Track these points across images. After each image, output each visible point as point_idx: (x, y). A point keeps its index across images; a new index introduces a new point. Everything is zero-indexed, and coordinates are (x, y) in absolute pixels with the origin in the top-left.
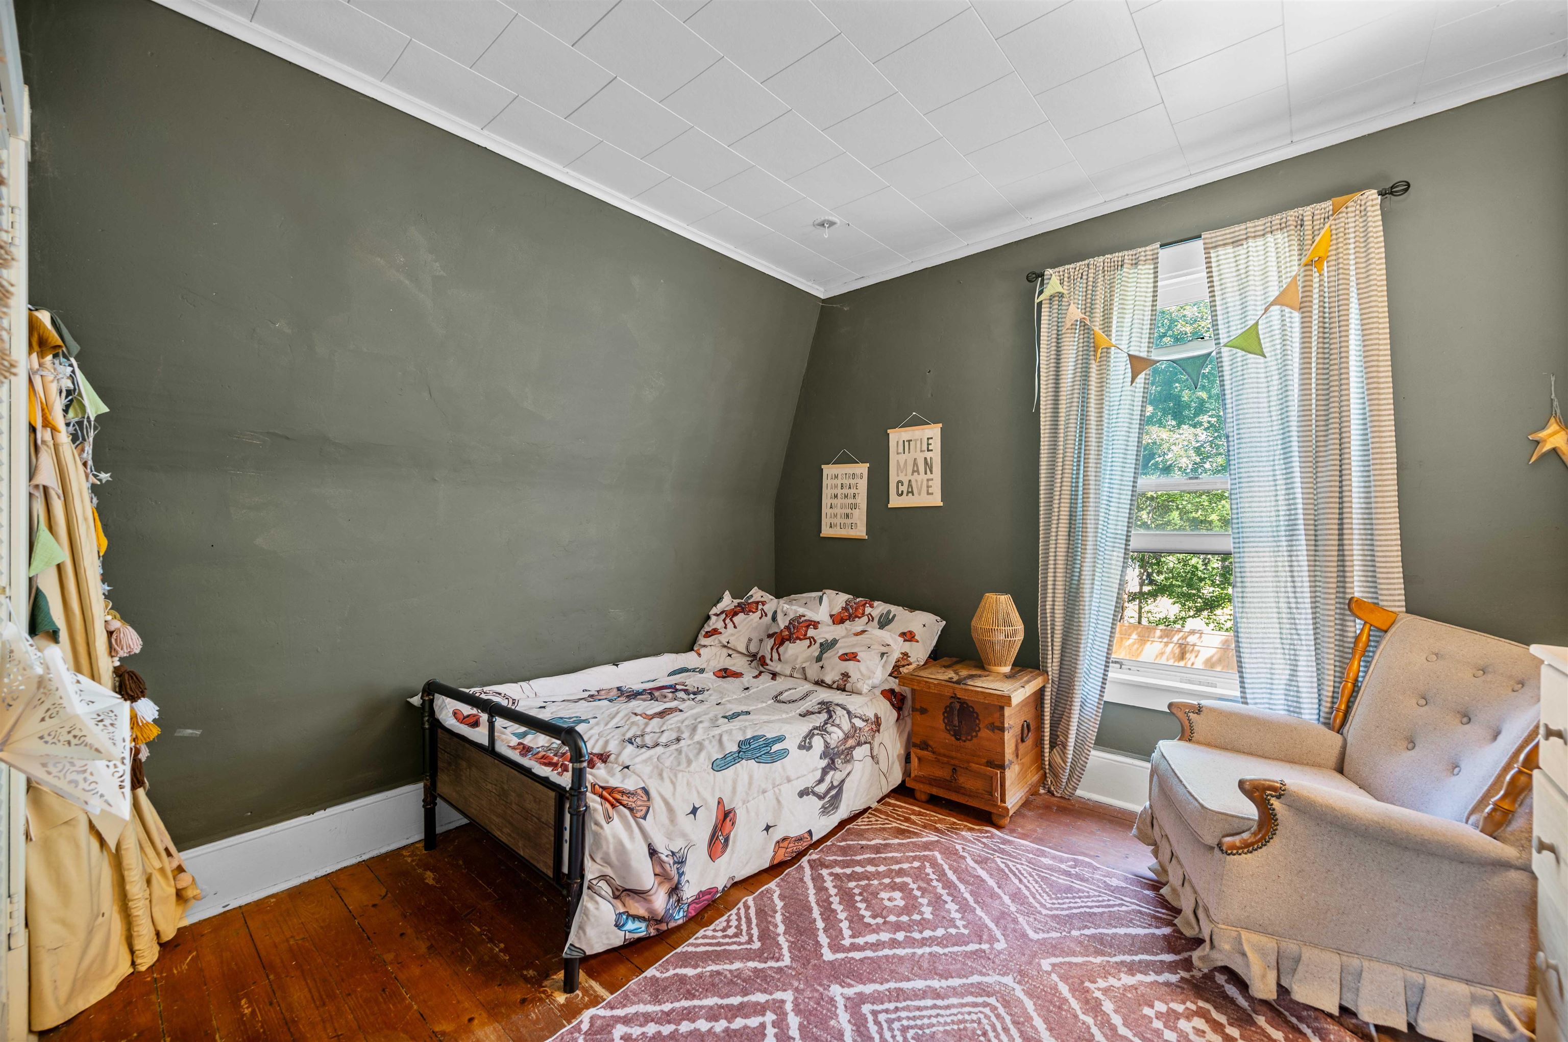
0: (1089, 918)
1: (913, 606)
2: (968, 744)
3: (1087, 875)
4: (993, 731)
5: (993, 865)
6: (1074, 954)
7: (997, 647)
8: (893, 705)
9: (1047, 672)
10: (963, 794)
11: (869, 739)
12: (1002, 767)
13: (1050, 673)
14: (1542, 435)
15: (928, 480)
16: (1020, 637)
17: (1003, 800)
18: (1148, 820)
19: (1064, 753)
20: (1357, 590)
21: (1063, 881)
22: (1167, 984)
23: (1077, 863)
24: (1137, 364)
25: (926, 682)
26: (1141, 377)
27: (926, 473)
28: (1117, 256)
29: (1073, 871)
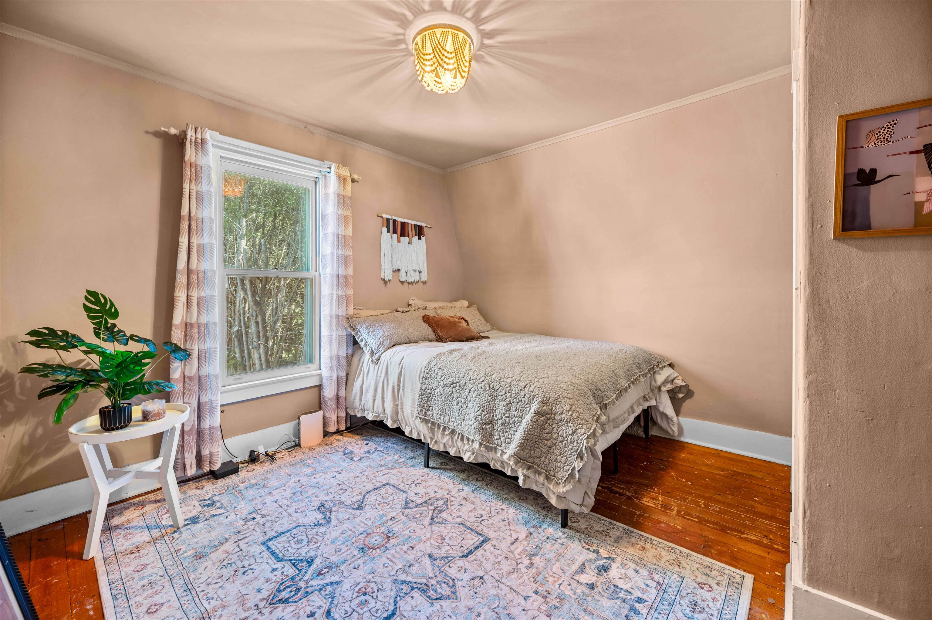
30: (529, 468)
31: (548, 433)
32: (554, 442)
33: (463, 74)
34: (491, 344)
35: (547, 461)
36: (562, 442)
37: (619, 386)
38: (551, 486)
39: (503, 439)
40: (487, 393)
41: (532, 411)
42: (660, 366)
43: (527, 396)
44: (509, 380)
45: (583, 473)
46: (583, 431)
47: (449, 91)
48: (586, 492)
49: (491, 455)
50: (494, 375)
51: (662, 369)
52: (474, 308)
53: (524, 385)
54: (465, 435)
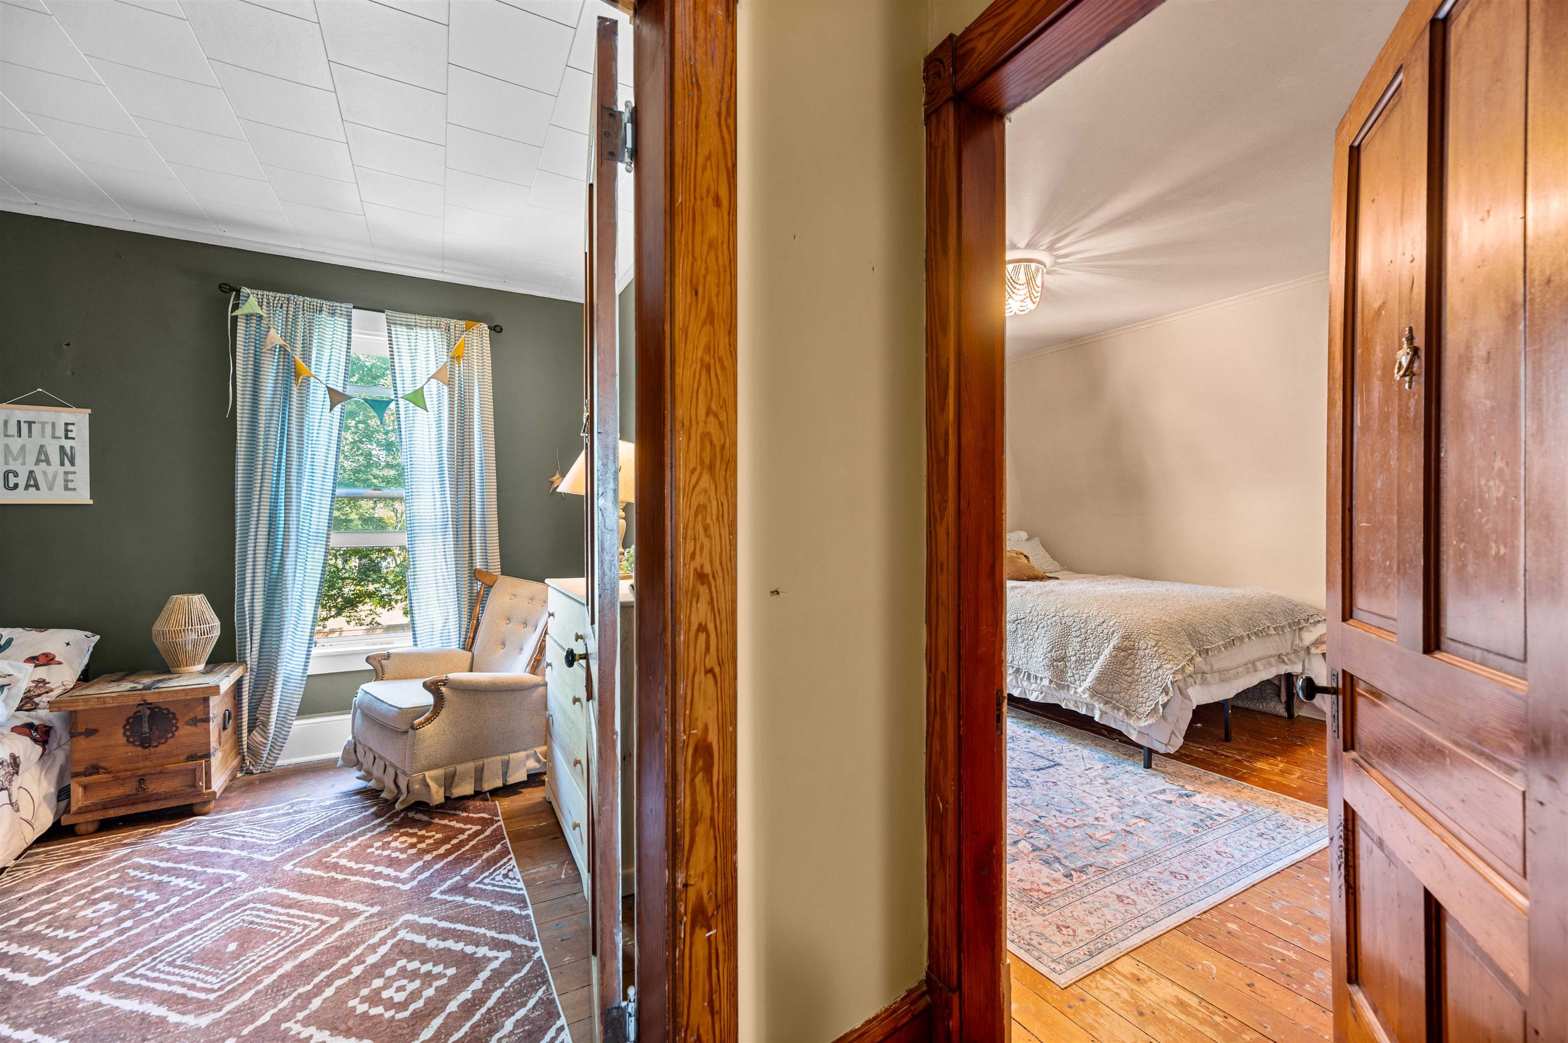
0: (316, 828)
1: (41, 625)
2: (162, 748)
3: (304, 808)
4: (195, 725)
5: (210, 839)
6: (309, 851)
7: (189, 648)
8: (35, 740)
9: (245, 662)
10: (157, 800)
11: (6, 784)
12: (207, 756)
13: (249, 663)
14: (554, 478)
15: (66, 473)
16: (217, 633)
17: (208, 786)
18: (352, 751)
19: (265, 732)
20: (478, 565)
21: (284, 820)
22: (380, 833)
23: (292, 805)
24: (336, 397)
25: (98, 698)
26: (338, 408)
27: (62, 464)
28: (316, 302)
29: (291, 811)
30: (1106, 703)
31: (1129, 669)
32: (1136, 677)
33: (1034, 300)
34: (1062, 584)
35: (1128, 697)
36: (1145, 677)
37: (1230, 634)
38: (1131, 722)
39: (1077, 677)
40: (1059, 628)
41: (1111, 646)
42: (1311, 621)
43: (1106, 631)
44: (1085, 615)
45: (1168, 710)
46: (1169, 666)
47: (1018, 312)
48: (1173, 732)
49: (1063, 694)
50: (1068, 611)
51: (1315, 626)
52: (1036, 542)
53: (1102, 620)
54: (1032, 673)
